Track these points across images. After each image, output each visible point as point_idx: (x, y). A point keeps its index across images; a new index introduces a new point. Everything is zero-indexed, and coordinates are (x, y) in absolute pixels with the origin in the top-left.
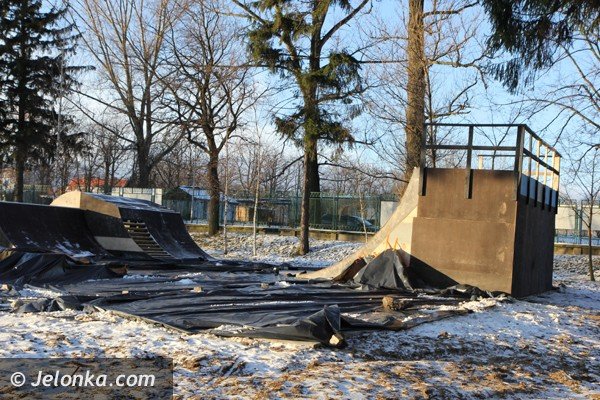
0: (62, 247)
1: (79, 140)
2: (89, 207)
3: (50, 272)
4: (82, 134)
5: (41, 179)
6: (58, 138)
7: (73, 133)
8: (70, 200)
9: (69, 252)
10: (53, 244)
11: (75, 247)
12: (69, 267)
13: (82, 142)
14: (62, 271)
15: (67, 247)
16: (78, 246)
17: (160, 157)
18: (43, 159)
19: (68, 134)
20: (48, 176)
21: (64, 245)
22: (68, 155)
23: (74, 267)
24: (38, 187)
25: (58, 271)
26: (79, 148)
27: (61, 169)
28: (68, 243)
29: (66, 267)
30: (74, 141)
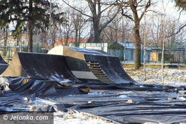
0: (54, 77)
1: (61, 17)
2: (68, 54)
3: (48, 91)
4: (62, 13)
5: (42, 39)
6: (50, 16)
7: (58, 13)
8: (57, 50)
9: (58, 80)
10: (50, 75)
11: (61, 77)
12: (58, 88)
13: (63, 18)
14: (55, 90)
15: (57, 77)
16: (62, 76)
17: (106, 25)
18: (42, 28)
19: (56, 14)
20: (45, 38)
21: (55, 76)
22: (56, 25)
23: (61, 88)
24: (40, 44)
25: (53, 90)
26: (61, 21)
27: (52, 34)
28: (57, 75)
29: (57, 88)
30: (58, 17)
